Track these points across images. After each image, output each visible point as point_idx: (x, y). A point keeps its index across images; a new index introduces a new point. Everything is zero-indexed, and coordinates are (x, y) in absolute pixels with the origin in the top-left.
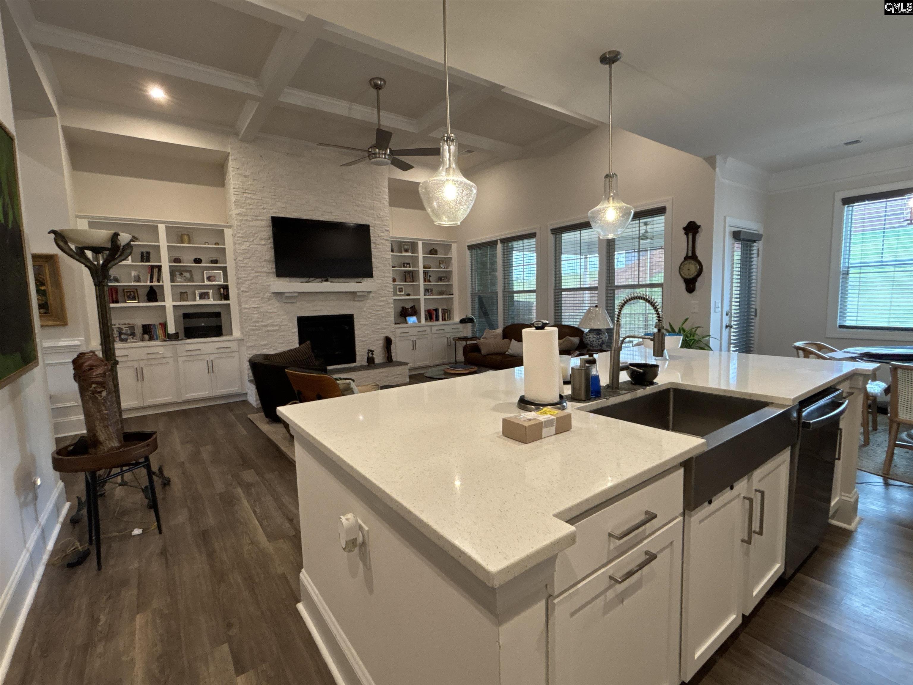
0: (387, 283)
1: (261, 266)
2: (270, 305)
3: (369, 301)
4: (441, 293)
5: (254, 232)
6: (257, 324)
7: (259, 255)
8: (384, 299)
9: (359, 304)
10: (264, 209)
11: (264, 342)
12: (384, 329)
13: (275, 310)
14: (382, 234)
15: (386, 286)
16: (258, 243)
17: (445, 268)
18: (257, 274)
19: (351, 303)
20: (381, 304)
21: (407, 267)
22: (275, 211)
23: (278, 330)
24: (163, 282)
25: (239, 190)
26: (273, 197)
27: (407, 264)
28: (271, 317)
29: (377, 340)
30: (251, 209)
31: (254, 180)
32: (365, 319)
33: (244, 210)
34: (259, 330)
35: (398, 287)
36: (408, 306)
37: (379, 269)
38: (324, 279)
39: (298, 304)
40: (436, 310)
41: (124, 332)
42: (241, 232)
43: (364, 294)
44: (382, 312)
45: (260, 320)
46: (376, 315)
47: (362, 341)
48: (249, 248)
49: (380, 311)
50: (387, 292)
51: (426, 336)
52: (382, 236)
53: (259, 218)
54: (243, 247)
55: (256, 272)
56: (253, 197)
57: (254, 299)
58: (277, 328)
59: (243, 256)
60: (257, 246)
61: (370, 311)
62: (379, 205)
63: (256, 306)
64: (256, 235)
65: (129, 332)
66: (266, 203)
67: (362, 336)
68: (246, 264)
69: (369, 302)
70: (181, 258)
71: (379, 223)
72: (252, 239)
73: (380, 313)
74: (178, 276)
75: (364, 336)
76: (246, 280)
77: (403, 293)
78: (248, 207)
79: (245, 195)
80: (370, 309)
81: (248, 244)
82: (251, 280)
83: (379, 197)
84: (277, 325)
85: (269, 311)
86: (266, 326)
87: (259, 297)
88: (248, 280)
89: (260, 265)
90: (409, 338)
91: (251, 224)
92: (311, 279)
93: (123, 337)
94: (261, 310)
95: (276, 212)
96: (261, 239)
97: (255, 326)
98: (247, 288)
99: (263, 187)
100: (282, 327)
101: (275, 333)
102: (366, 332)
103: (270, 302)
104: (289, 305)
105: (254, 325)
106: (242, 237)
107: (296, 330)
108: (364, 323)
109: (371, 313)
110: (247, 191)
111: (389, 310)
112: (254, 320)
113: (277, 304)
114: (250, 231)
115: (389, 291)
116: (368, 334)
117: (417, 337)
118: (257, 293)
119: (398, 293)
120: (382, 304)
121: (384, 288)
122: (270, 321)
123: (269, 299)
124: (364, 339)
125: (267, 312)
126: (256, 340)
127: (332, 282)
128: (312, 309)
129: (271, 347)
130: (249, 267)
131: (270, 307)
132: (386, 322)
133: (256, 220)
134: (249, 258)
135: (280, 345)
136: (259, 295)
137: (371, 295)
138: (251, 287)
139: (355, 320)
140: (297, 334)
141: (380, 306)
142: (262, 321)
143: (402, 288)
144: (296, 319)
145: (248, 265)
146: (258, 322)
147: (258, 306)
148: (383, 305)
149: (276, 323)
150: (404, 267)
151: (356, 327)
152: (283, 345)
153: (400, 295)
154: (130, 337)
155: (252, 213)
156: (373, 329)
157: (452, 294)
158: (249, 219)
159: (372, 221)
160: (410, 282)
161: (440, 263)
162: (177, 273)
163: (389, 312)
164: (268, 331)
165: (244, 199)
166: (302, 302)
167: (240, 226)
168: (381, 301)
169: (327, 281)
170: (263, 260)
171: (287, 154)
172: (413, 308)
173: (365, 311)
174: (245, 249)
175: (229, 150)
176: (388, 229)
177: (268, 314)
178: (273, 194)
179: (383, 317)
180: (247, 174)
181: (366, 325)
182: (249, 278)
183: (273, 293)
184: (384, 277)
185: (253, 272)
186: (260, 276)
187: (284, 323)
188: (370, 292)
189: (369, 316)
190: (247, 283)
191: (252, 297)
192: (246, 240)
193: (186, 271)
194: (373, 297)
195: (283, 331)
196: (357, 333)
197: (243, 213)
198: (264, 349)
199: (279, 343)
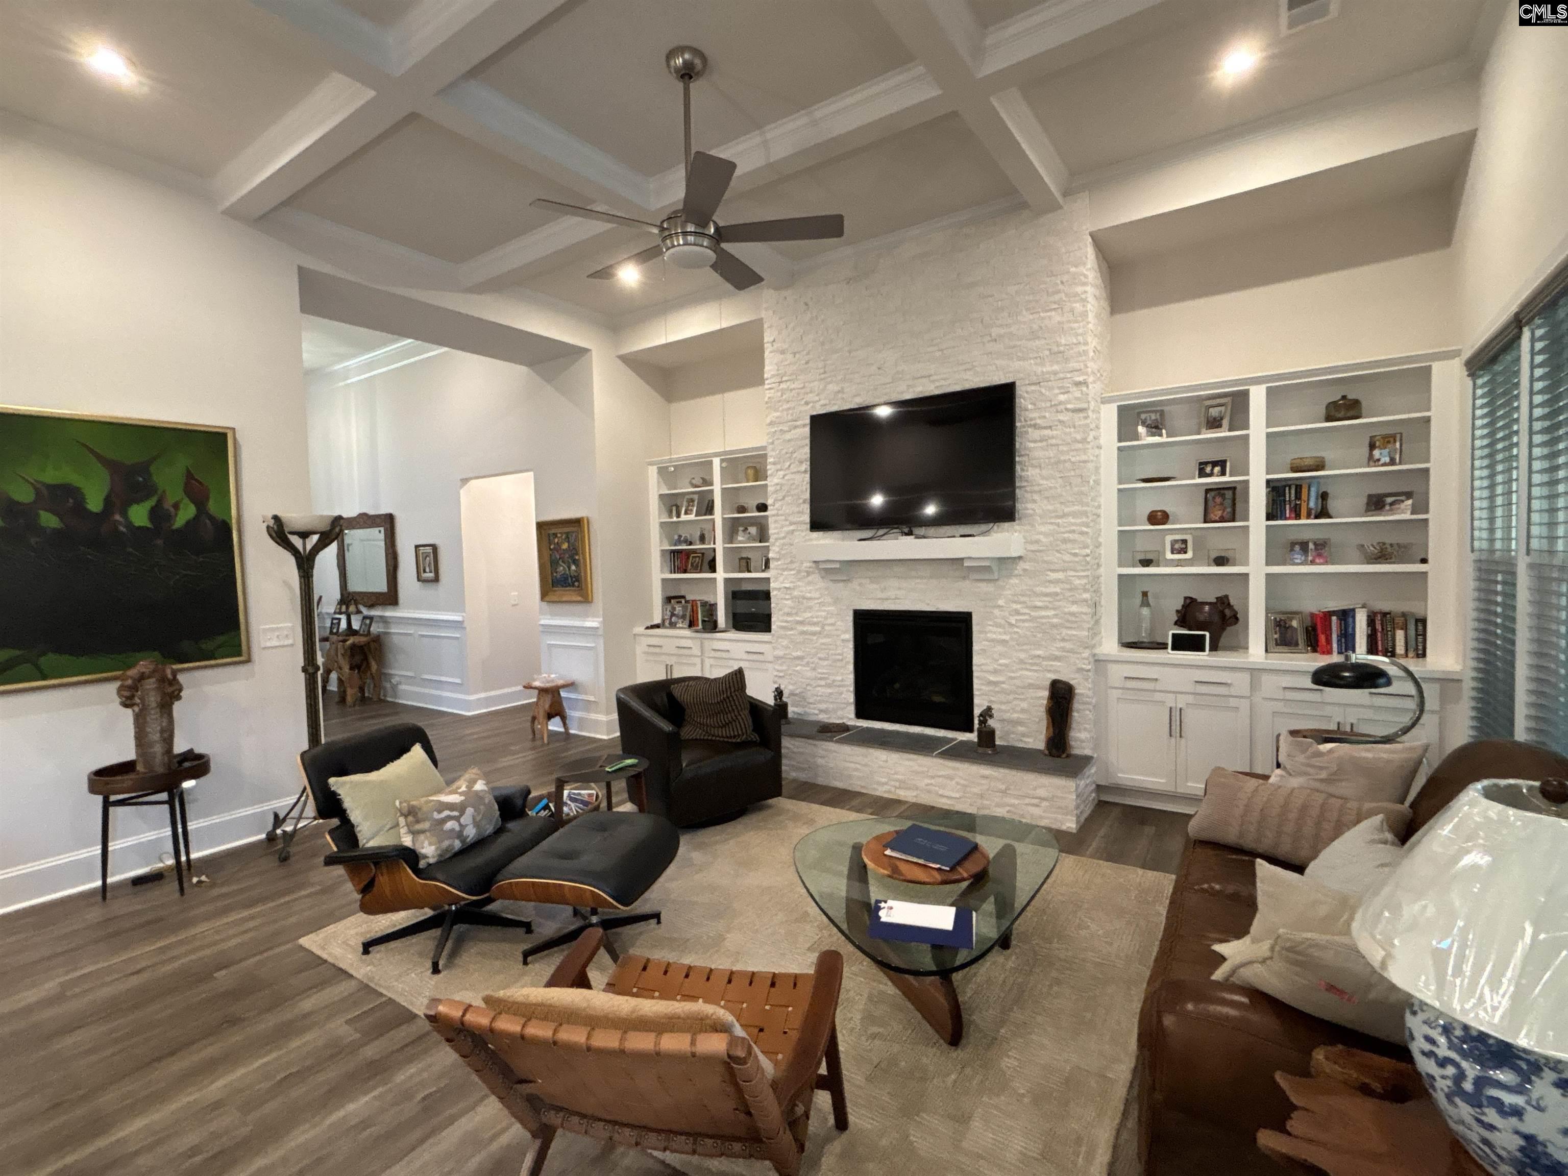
0: (1073, 531)
1: (799, 512)
2: (809, 583)
3: (1014, 581)
4: (1382, 556)
5: (791, 450)
6: (789, 619)
7: (796, 491)
8: (1060, 575)
9: (984, 587)
10: (807, 403)
11: (799, 653)
12: (1057, 658)
13: (817, 595)
14: (1062, 398)
15: (1065, 541)
16: (795, 470)
17: (1392, 462)
18: (792, 528)
19: (966, 585)
20: (1048, 590)
21: (1211, 475)
22: (822, 402)
23: (820, 633)
24: (714, 543)
25: (773, 380)
26: (823, 376)
27: (1215, 464)
28: (810, 608)
29: (1031, 686)
30: (789, 409)
31: (795, 354)
32: (1000, 626)
33: (778, 414)
34: (792, 629)
35: (1169, 539)
36: (1207, 595)
37: (1047, 494)
38: (906, 530)
39: (855, 585)
40: (1346, 616)
41: (676, 612)
42: (774, 454)
43: (987, 564)
44: (1052, 613)
45: (794, 611)
46: (1033, 619)
47: (990, 683)
48: (784, 482)
49: (1046, 608)
50: (1067, 557)
51: (1233, 702)
52: (1060, 403)
53: (798, 423)
54: (776, 481)
55: (791, 524)
56: (793, 386)
57: (786, 573)
58: (818, 629)
59: (775, 496)
60: (793, 476)
61: (1018, 606)
62: (1056, 317)
63: (787, 585)
64: (794, 455)
65: (681, 613)
66: (811, 392)
67: (990, 668)
68: (778, 510)
69: (1014, 584)
70: (746, 505)
71: (1056, 367)
72: (788, 464)
73: (1043, 613)
74: (740, 533)
75: (995, 672)
76: (776, 539)
77: (1189, 555)
78: (785, 407)
79: (783, 386)
80: (1015, 602)
81: (781, 473)
82: (784, 538)
83: (1057, 297)
84: (815, 624)
85: (808, 595)
86: (801, 623)
87: (793, 569)
88: (780, 539)
89: (797, 509)
90: (1158, 696)
91: (788, 436)
92: (881, 532)
93: (674, 619)
94: (796, 593)
95: (825, 405)
96: (801, 462)
97: (787, 622)
98: (778, 552)
99: (807, 363)
100: (827, 628)
101: (815, 638)
102: (1001, 661)
103: (810, 578)
104: (841, 584)
105: (786, 618)
106: (774, 464)
107: (849, 636)
108: (999, 637)
109: (1017, 612)
110: (784, 379)
111: (1074, 608)
112: (786, 610)
113: (821, 584)
114: (784, 451)
115: (1075, 555)
116: (1006, 665)
117: (1190, 699)
118: (792, 562)
119: (1169, 556)
120: (1052, 589)
121: (1064, 546)
122: (808, 615)
123: (808, 574)
124: (992, 678)
125: (804, 598)
126: (787, 647)
127: (918, 537)
128: (880, 595)
129: (808, 663)
130: (782, 515)
131: (809, 588)
132: (1063, 640)
133: (796, 427)
134: (784, 498)
135: (821, 662)
136: (791, 566)
137: (1022, 565)
138: (783, 552)
139: (975, 628)
140: (851, 645)
141: (1047, 595)
142: (796, 614)
143: (1185, 542)
144: (851, 614)
145: (780, 512)
146: (788, 614)
147: (791, 585)
148: (1057, 594)
149: (815, 620)
150: (1202, 474)
151: (976, 647)
152: (826, 663)
153: (1179, 563)
154: (680, 621)
155: (790, 418)
156: (1022, 656)
157: (1424, 561)
158: (786, 429)
159: (1035, 368)
160: (1222, 520)
161: (1372, 446)
162: (741, 529)
163: (1073, 614)
164: (803, 633)
165: (779, 394)
166: (863, 581)
167: (772, 443)
168: (1050, 582)
169: (910, 533)
170: (801, 501)
171: (848, 281)
172: (1223, 601)
173: (999, 606)
174: (777, 484)
175: (763, 316)
176: (1081, 379)
177: (805, 601)
178: (822, 371)
179: (1054, 626)
180: (785, 346)
181: (1004, 642)
182: (783, 535)
183: (815, 562)
184: (1064, 515)
185: (787, 523)
186: (797, 530)
187: (830, 621)
188: (1020, 558)
189: (1013, 622)
190: (777, 544)
191: (784, 570)
192: (779, 467)
193: (752, 525)
194: (1025, 570)
195: (827, 636)
196: (976, 660)
197: (778, 420)
198: (797, 665)
199: (820, 659)
